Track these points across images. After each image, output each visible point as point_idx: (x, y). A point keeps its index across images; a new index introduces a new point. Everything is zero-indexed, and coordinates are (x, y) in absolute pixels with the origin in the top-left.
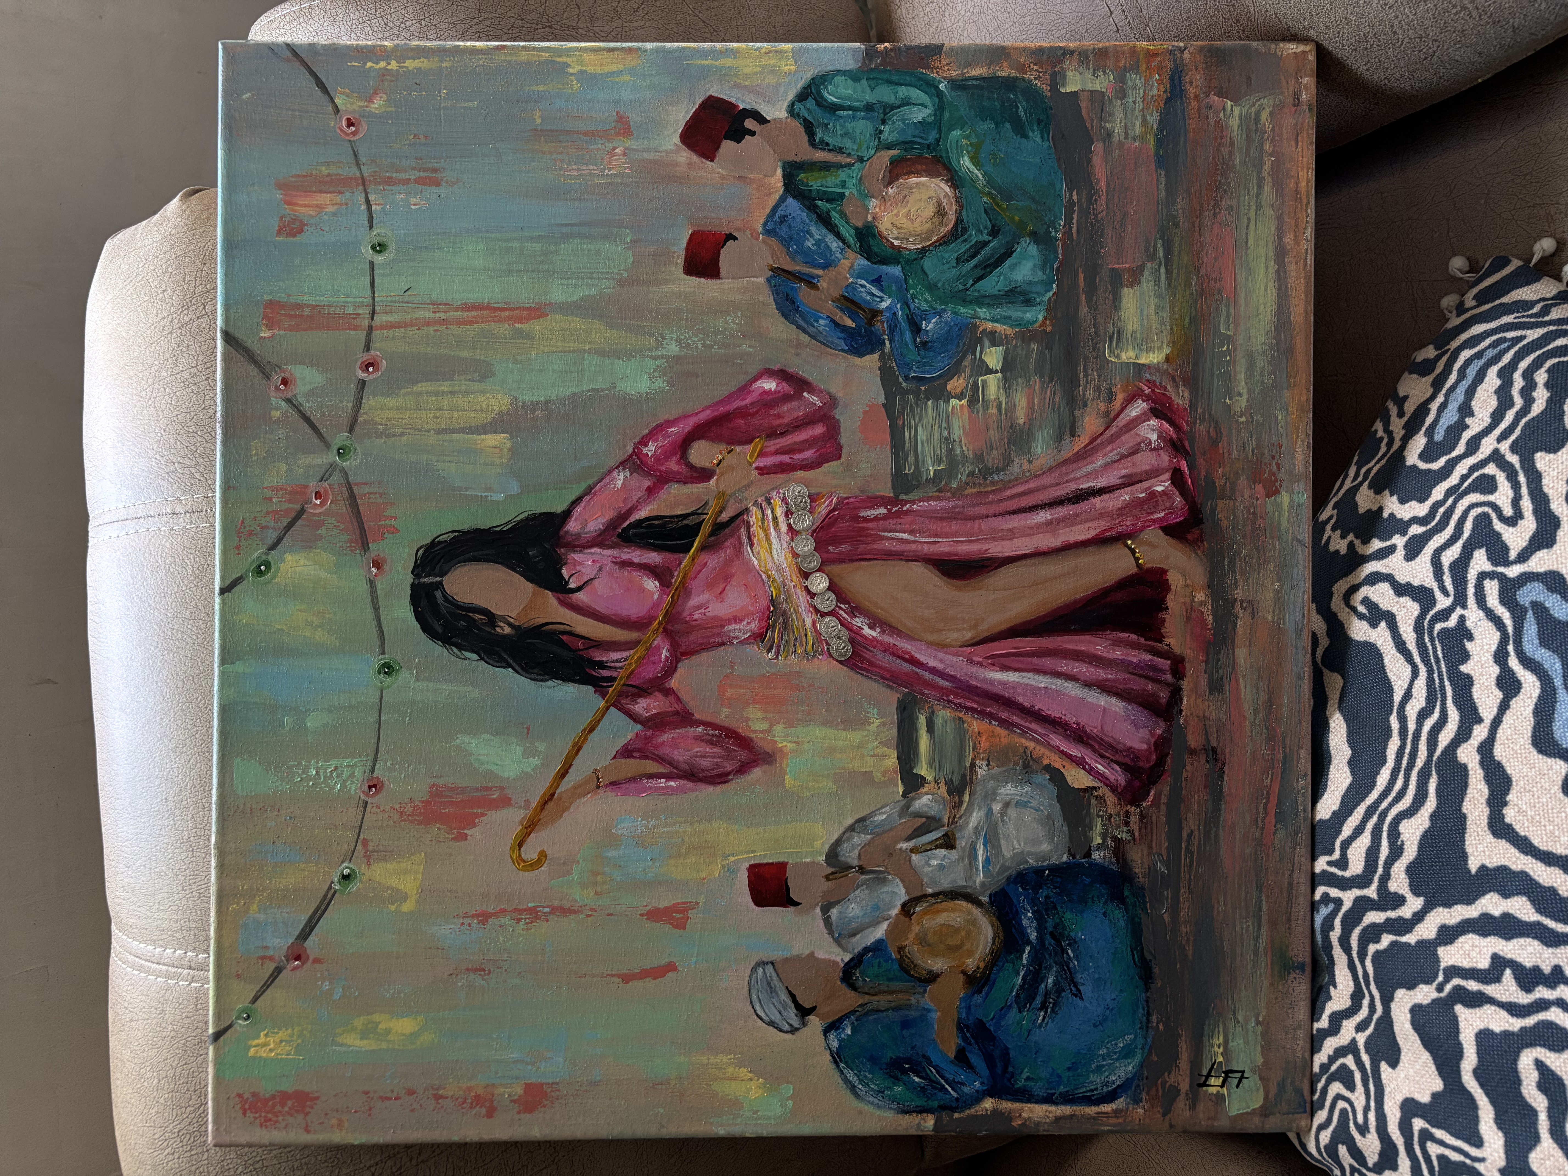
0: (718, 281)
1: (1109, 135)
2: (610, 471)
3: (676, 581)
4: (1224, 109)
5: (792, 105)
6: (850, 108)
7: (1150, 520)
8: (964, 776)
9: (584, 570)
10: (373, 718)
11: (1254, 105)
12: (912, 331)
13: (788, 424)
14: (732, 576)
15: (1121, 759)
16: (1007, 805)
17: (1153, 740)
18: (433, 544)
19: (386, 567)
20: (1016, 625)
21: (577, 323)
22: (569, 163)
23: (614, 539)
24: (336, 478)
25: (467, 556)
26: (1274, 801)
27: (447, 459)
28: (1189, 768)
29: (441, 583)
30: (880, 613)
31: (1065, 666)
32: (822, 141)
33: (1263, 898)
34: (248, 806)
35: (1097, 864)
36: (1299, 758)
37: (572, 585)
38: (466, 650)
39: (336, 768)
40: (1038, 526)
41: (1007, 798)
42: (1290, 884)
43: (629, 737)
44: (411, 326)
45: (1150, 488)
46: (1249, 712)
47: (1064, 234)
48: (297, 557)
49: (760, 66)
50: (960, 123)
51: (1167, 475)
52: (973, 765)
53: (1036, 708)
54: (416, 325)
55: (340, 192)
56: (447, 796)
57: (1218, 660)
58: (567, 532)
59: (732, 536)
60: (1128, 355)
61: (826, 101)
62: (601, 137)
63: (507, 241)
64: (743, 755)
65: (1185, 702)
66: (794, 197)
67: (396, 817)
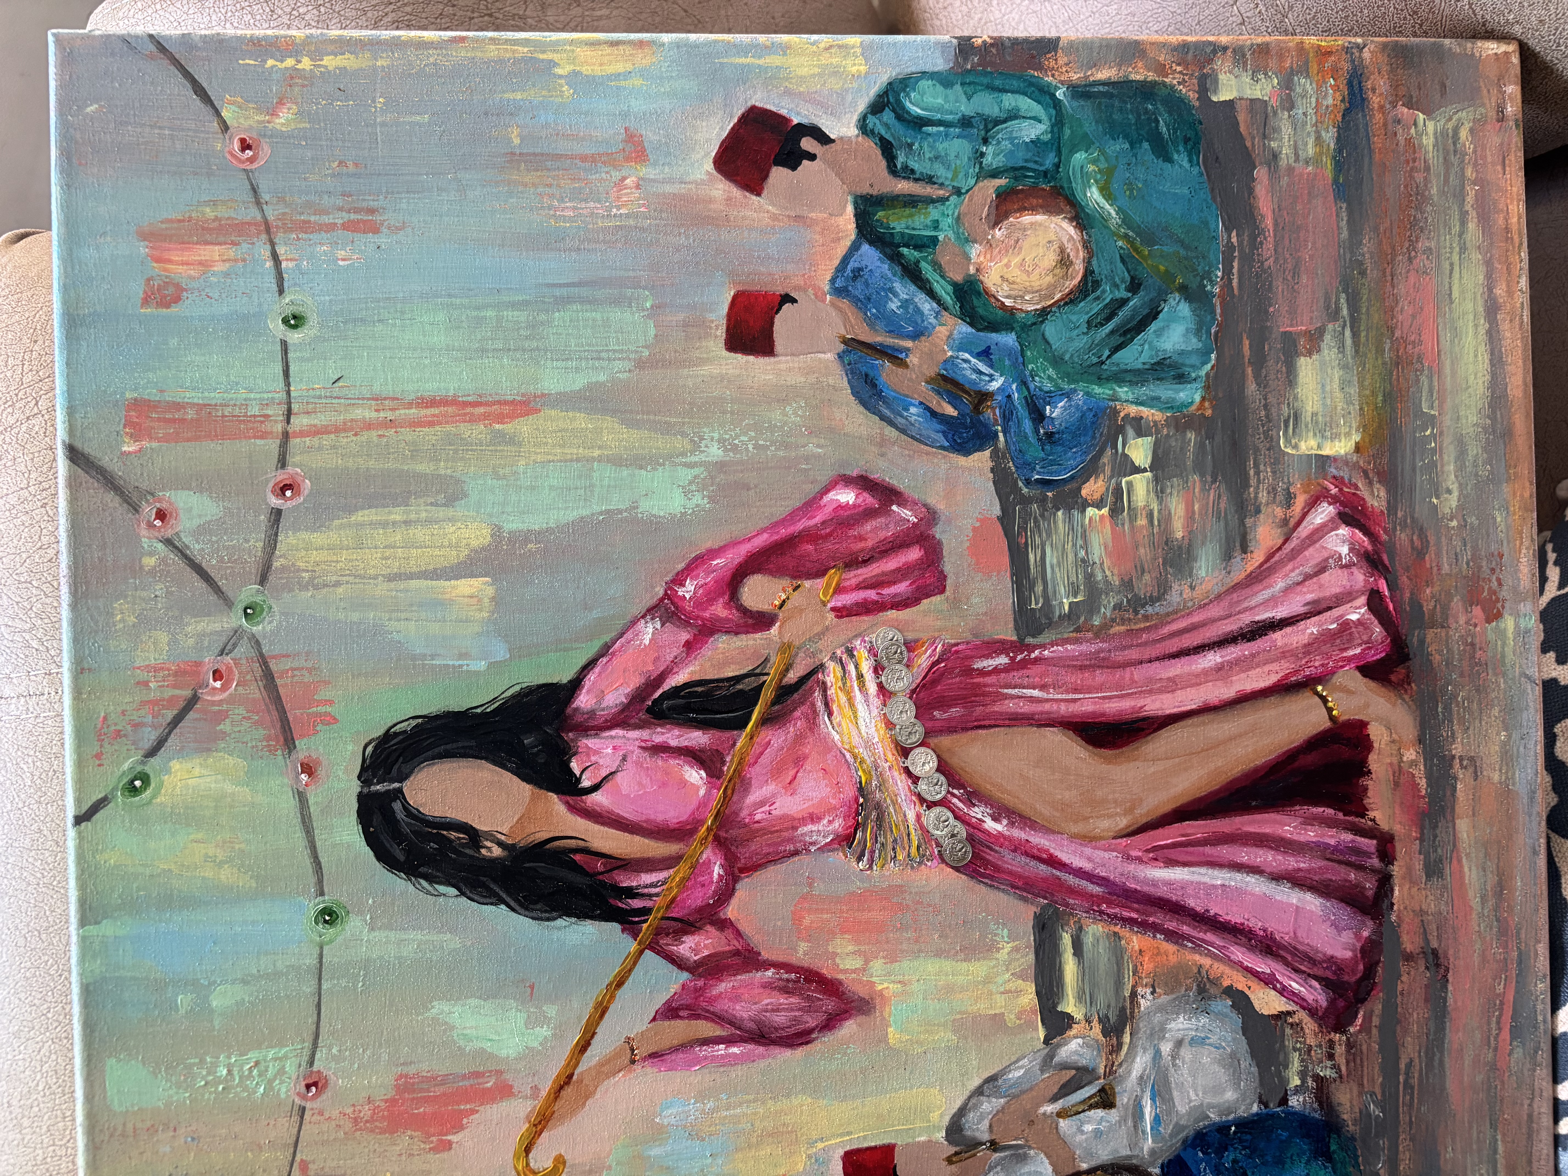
0: (772, 359)
1: (1275, 156)
2: (634, 622)
3: (728, 769)
4: (1415, 124)
5: (863, 119)
6: (940, 123)
7: (1344, 659)
8: (1123, 1009)
9: (601, 762)
10: (309, 988)
11: (1450, 119)
12: (1034, 420)
13: (873, 549)
14: (805, 757)
15: (1319, 972)
16: (1179, 1043)
17: (1359, 945)
18: (387, 736)
19: (321, 772)
20: (1182, 806)
21: (581, 421)
22: (561, 200)
23: (642, 715)
24: (243, 650)
25: (436, 750)
26: (1508, 1012)
27: (403, 615)
28: (1405, 978)
29: (400, 791)
30: (1008, 800)
31: (1245, 855)
32: (906, 167)
33: (1499, 1137)
34: (130, 1126)
35: (1295, 1113)
36: (1536, 954)
37: (586, 783)
38: (440, 883)
39: (257, 1063)
40: (1206, 672)
41: (1179, 1035)
42: (1530, 1116)
43: (673, 991)
44: (345, 430)
45: (1342, 616)
46: (1475, 902)
47: (1222, 288)
48: (189, 765)
49: (819, 66)
50: (1085, 143)
51: (1363, 600)
52: (1134, 994)
53: (1212, 913)
54: (352, 429)
55: (234, 243)
56: (421, 1090)
57: (1435, 836)
58: (577, 709)
59: (803, 703)
60: (1308, 445)
61: (908, 113)
62: (604, 163)
63: (478, 308)
64: (830, 1004)
65: (1396, 893)
66: (871, 243)
67: (348, 1125)
